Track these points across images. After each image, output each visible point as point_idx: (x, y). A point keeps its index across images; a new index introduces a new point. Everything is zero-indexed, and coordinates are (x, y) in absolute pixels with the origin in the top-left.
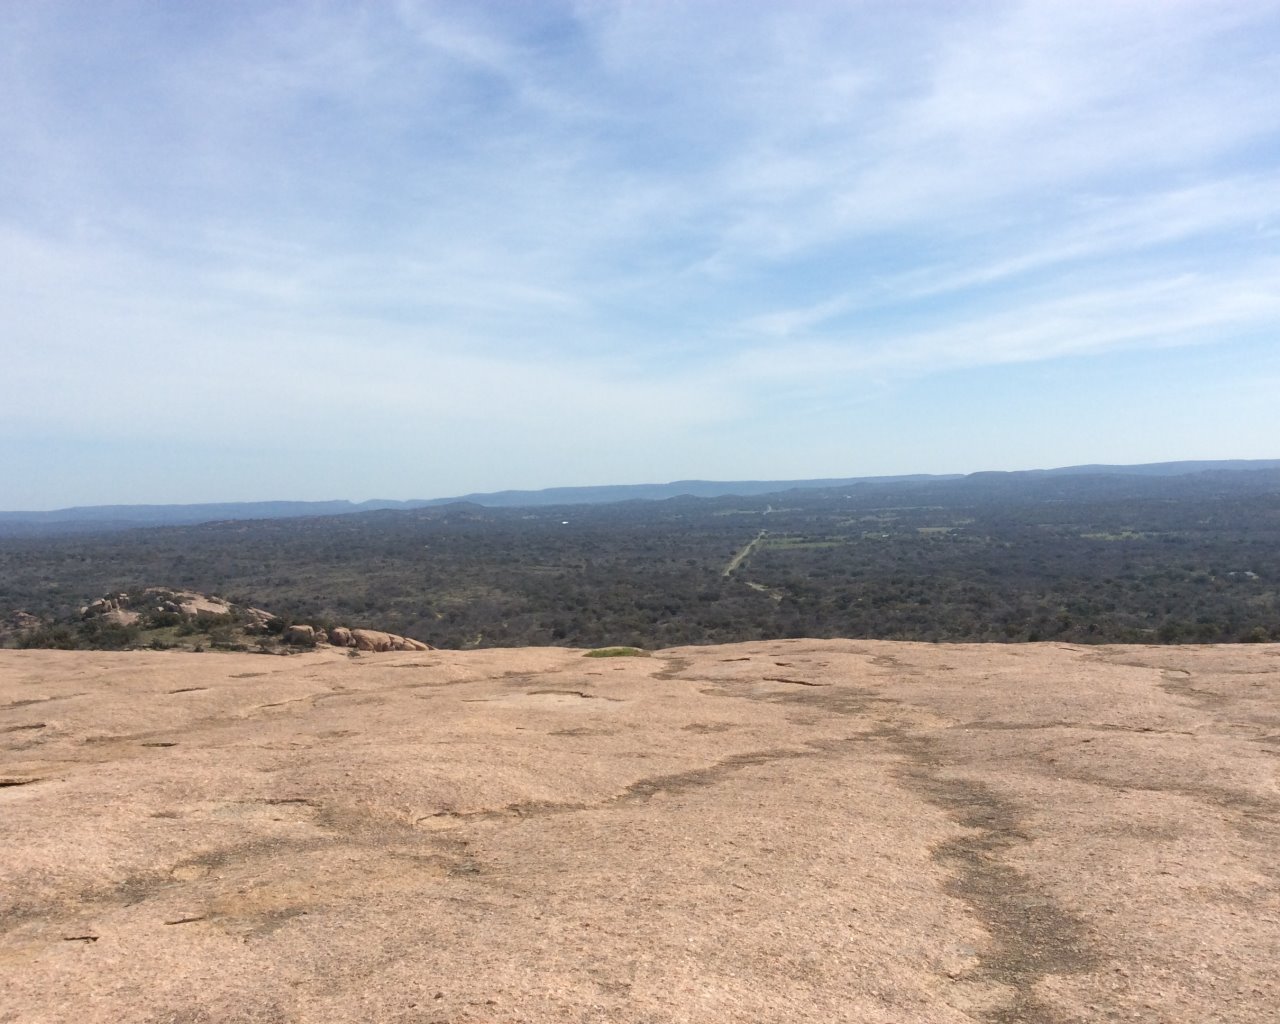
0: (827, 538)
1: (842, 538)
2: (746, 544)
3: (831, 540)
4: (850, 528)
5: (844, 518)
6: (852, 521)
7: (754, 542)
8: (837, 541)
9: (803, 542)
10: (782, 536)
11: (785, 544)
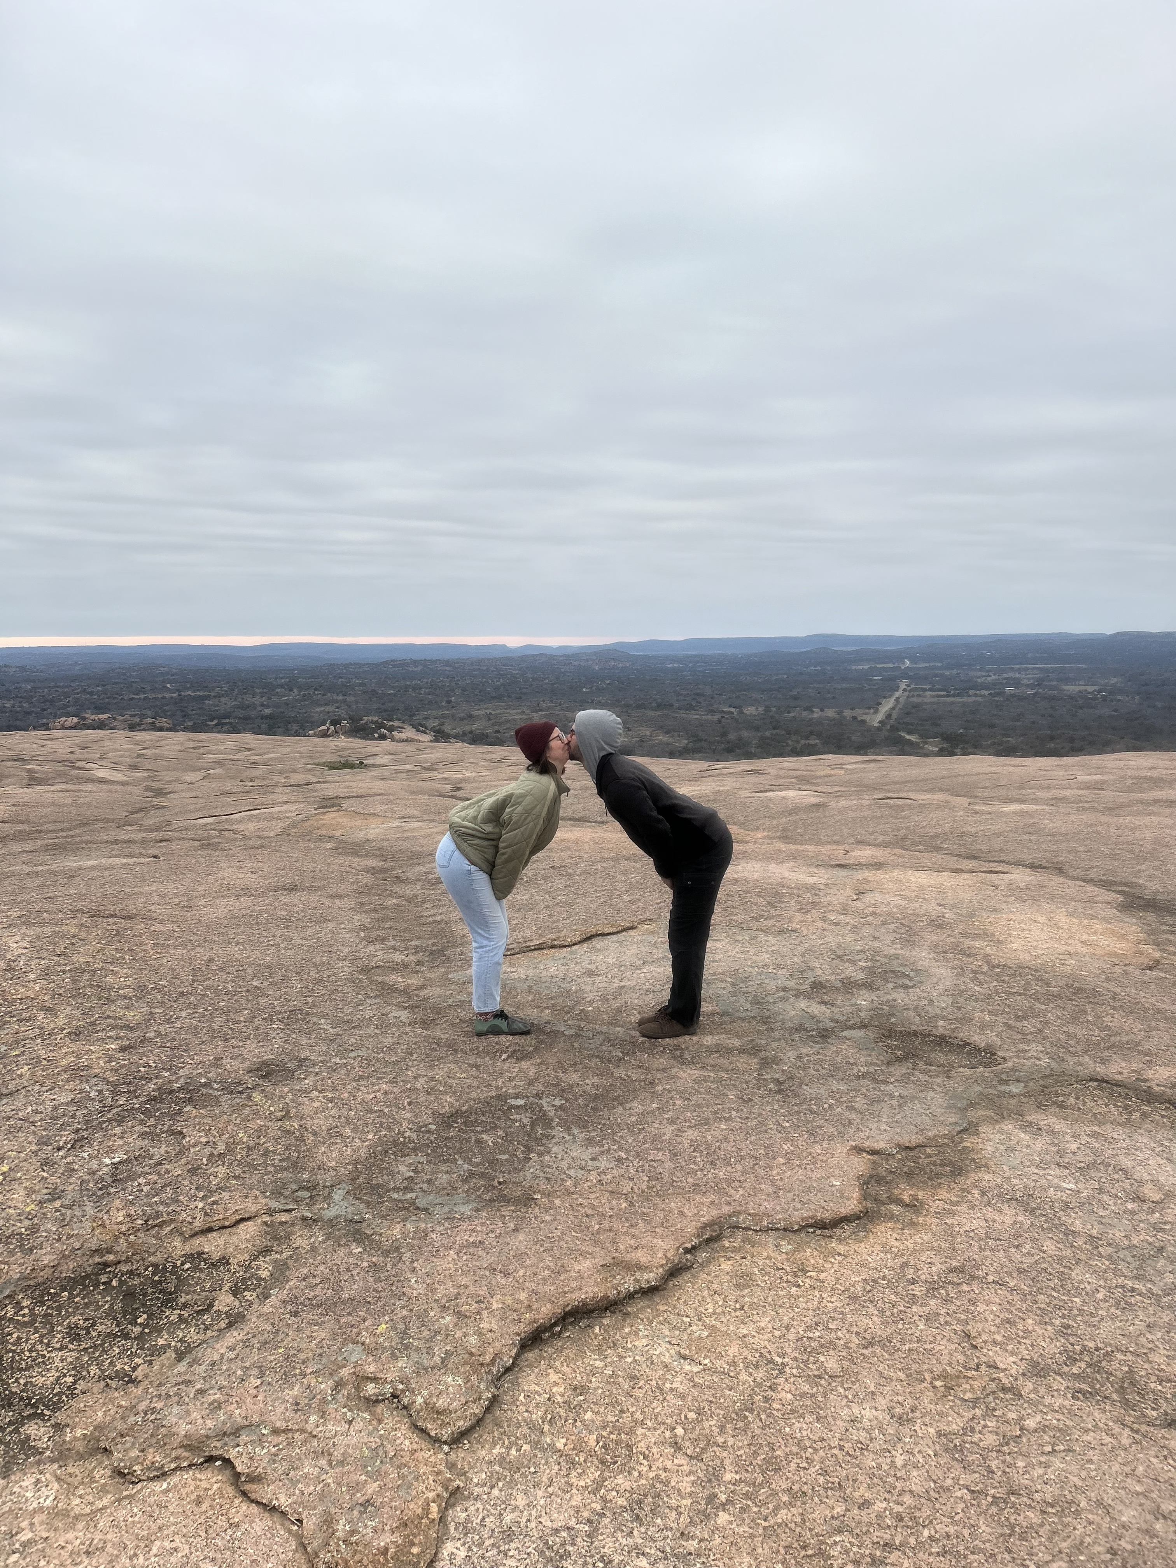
0: (971, 692)
1: (986, 693)
2: (890, 696)
3: (976, 695)
4: (994, 684)
5: (984, 674)
6: (994, 677)
7: (897, 694)
8: (981, 696)
9: (948, 696)
10: (924, 690)
11: (929, 697)
